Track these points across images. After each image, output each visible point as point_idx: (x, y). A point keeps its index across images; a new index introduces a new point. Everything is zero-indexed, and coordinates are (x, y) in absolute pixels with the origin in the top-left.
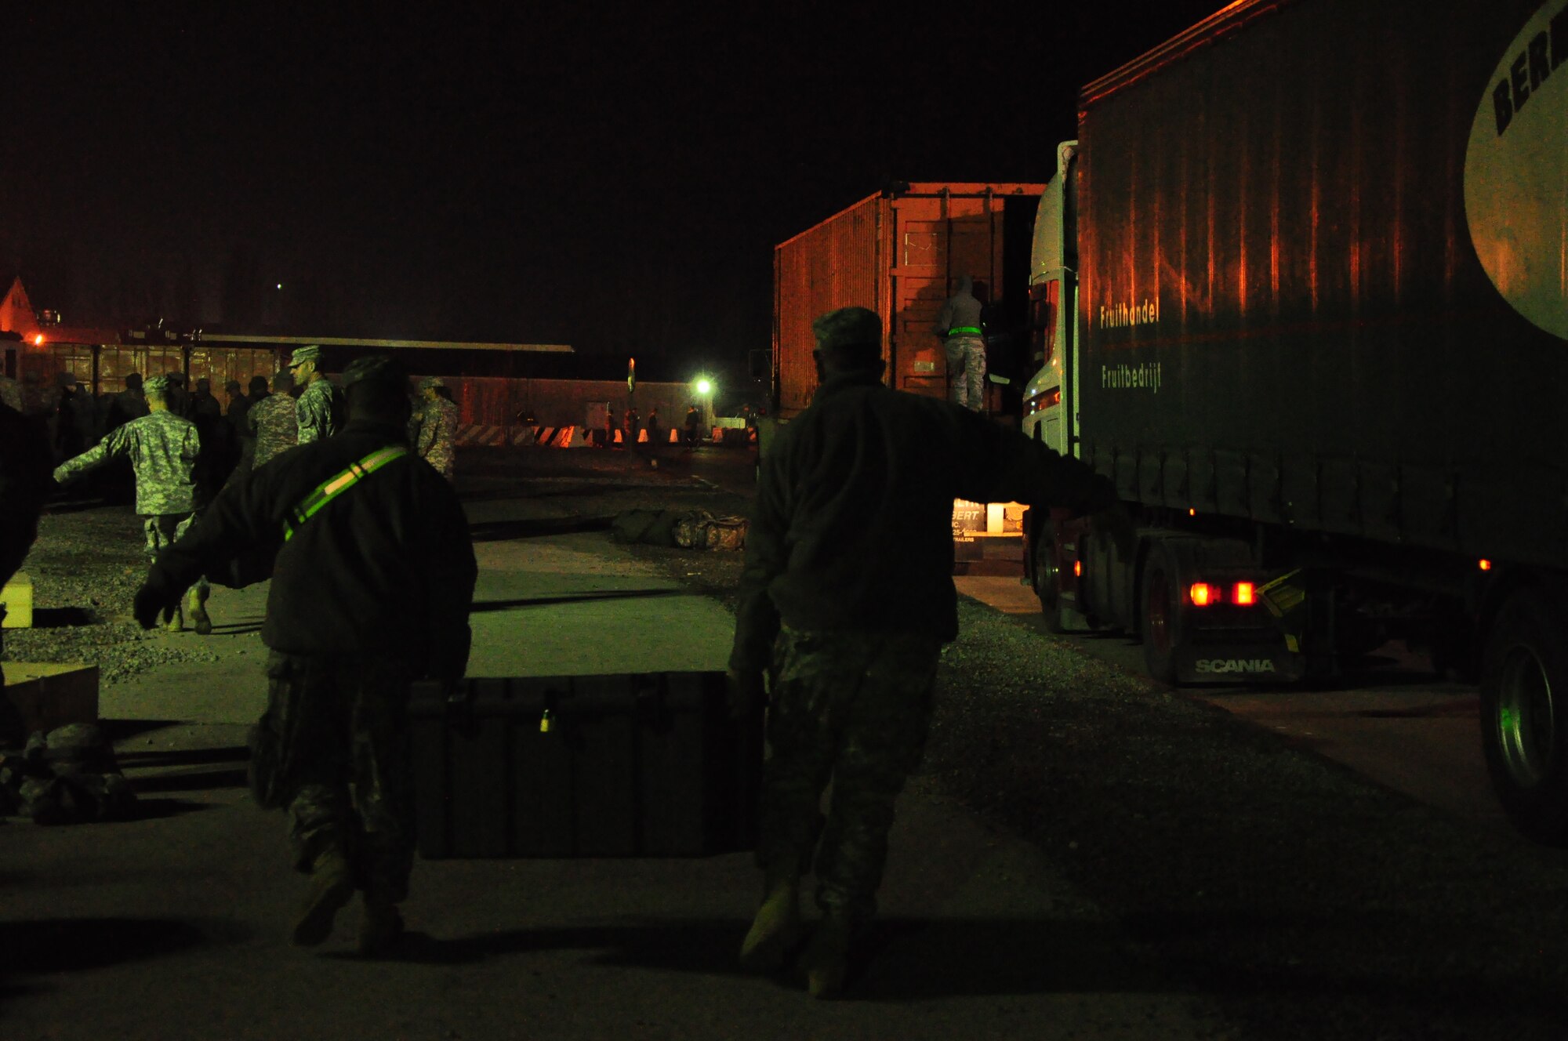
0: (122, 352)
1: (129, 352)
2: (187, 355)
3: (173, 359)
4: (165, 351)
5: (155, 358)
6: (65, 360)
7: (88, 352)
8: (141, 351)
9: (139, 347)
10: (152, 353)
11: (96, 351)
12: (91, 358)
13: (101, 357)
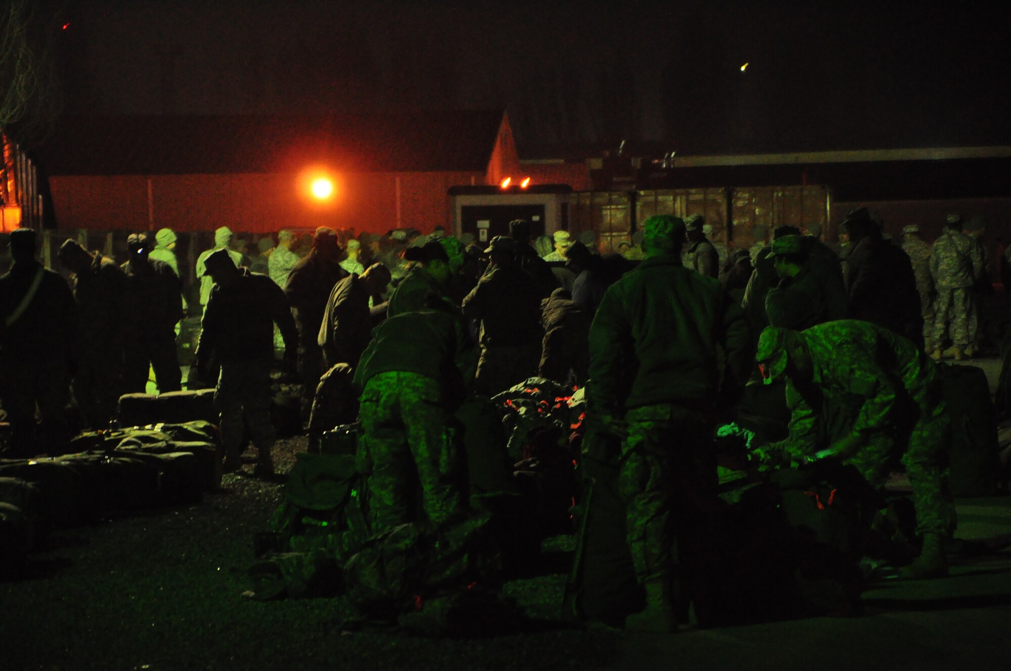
0: (660, 198)
1: (667, 197)
2: (730, 197)
3: (714, 201)
4: (705, 194)
5: (695, 202)
6: (601, 210)
7: (625, 199)
8: (682, 194)
9: (678, 191)
10: (692, 198)
11: (633, 198)
12: (629, 206)
13: (639, 205)
